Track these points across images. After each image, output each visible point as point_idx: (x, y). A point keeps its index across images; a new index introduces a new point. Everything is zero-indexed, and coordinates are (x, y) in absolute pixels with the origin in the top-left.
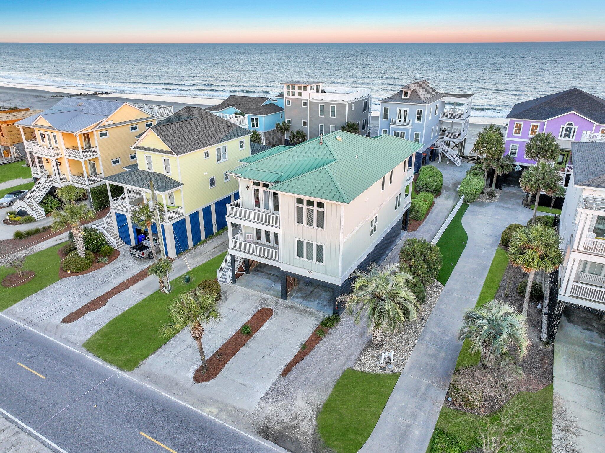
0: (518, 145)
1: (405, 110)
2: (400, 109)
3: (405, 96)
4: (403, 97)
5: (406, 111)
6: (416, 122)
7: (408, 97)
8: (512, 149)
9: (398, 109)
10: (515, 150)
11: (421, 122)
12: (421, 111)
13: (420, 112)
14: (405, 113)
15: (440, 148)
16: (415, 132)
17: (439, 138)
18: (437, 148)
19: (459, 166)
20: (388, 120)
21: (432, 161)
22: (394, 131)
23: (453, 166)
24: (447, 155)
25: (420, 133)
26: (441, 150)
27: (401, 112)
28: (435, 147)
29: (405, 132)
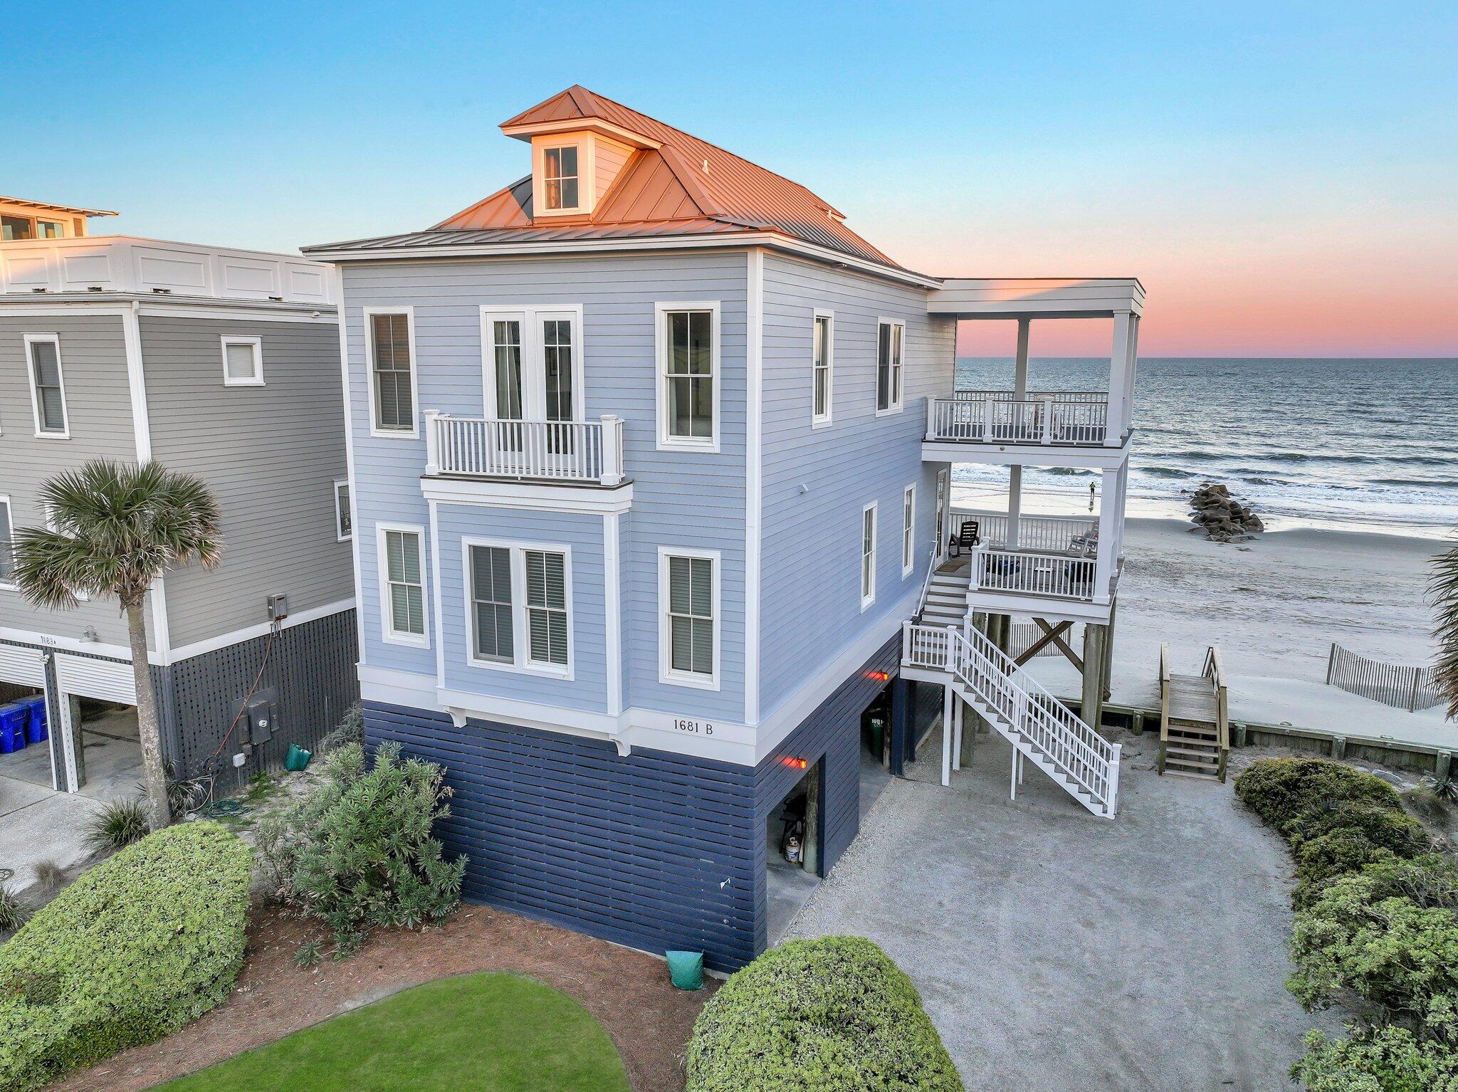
1: (549, 326)
2: (507, 312)
3: (552, 203)
4: (540, 208)
5: (557, 332)
6: (666, 440)
9: (489, 315)
11: (712, 445)
12: (702, 320)
13: (691, 337)
14: (550, 355)
15: (943, 670)
16: (665, 553)
17: (934, 589)
18: (923, 668)
19: (1110, 815)
20: (414, 434)
21: (896, 770)
22: (468, 541)
23: (1064, 816)
24: (1002, 729)
25: (715, 556)
26: (951, 686)
27: (517, 350)
28: (906, 660)
29: (565, 549)
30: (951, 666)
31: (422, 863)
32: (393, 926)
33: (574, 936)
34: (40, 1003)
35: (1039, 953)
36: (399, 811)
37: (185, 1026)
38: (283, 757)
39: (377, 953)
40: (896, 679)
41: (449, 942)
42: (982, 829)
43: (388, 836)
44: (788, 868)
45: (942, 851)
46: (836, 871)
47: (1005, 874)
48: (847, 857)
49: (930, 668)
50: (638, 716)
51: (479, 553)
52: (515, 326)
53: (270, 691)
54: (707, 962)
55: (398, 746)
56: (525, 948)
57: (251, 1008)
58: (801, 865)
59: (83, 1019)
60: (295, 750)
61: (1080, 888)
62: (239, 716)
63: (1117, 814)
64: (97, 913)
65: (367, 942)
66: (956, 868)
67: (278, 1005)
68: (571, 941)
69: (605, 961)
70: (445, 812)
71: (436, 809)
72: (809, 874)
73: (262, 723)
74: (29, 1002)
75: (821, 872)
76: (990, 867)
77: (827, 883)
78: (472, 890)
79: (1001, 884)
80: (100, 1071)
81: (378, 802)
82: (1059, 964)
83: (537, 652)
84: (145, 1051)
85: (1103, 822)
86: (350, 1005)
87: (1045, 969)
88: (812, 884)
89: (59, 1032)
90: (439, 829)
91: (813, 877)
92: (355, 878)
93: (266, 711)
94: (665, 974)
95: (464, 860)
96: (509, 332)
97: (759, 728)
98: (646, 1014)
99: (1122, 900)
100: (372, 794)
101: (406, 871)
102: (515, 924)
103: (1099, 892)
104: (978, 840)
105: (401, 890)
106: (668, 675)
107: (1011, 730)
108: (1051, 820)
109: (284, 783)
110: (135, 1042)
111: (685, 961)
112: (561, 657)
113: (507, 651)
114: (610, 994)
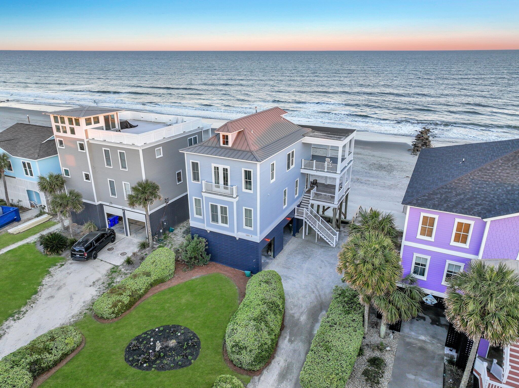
0: (429, 258)
2: (217, 165)
3: (224, 144)
4: (222, 144)
5: (225, 170)
6: (244, 190)
7: (230, 145)
8: (416, 264)
9: (213, 165)
10: (422, 265)
11: (251, 192)
12: (250, 172)
13: (248, 175)
14: (224, 173)
15: (303, 217)
16: (244, 208)
17: (305, 197)
18: (299, 216)
19: (334, 246)
20: (200, 183)
21: (294, 235)
22: (210, 203)
23: (325, 246)
24: (314, 229)
25: (252, 209)
26: (304, 220)
27: (218, 172)
28: (296, 214)
29: (227, 207)
30: (304, 216)
31: (203, 255)
32: (198, 266)
33: (229, 268)
34: (148, 276)
35: (310, 272)
36: (199, 247)
37: (168, 280)
38: (169, 230)
39: (196, 270)
40: (294, 218)
41: (208, 268)
42: (308, 249)
43: (197, 251)
44: (268, 256)
45: (298, 253)
46: (277, 257)
47: (309, 258)
48: (280, 254)
49: (300, 216)
50: (239, 233)
51: (212, 206)
52: (218, 168)
53: (166, 217)
54: (251, 273)
55: (197, 235)
56: (221, 270)
57: (177, 278)
58: (271, 256)
59: (155, 279)
60: (171, 228)
61: (322, 261)
62: (161, 223)
63: (336, 246)
64: (153, 263)
65: (194, 268)
66: (300, 257)
67: (182, 278)
68: (228, 268)
69: (234, 272)
70: (207, 247)
71: (205, 247)
72: (272, 257)
73: (165, 223)
74: (147, 276)
75: (274, 257)
76: (306, 256)
77: (275, 259)
78: (212, 260)
79: (307, 260)
80: (158, 286)
81: (196, 245)
82: (313, 274)
83: (223, 222)
84: (163, 284)
85: (333, 248)
86: (193, 278)
87: (310, 275)
88: (272, 259)
89: (152, 281)
90: (206, 250)
91: (273, 258)
92: (192, 258)
93: (165, 221)
94: (244, 274)
95: (210, 255)
96: (217, 169)
97: (260, 237)
98: (241, 281)
99: (329, 263)
100: (194, 244)
101: (200, 257)
102: (219, 265)
103: (325, 262)
104: (306, 251)
105: (200, 260)
106: (245, 227)
107: (316, 229)
108: (322, 247)
109: (170, 235)
110: (162, 283)
111: (248, 272)
112: (226, 223)
113: (217, 221)
114: (236, 277)
